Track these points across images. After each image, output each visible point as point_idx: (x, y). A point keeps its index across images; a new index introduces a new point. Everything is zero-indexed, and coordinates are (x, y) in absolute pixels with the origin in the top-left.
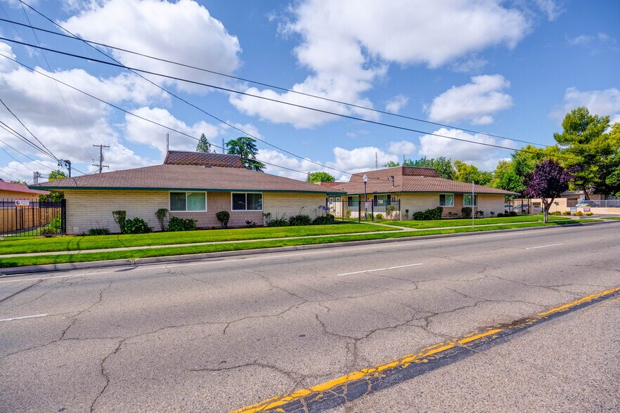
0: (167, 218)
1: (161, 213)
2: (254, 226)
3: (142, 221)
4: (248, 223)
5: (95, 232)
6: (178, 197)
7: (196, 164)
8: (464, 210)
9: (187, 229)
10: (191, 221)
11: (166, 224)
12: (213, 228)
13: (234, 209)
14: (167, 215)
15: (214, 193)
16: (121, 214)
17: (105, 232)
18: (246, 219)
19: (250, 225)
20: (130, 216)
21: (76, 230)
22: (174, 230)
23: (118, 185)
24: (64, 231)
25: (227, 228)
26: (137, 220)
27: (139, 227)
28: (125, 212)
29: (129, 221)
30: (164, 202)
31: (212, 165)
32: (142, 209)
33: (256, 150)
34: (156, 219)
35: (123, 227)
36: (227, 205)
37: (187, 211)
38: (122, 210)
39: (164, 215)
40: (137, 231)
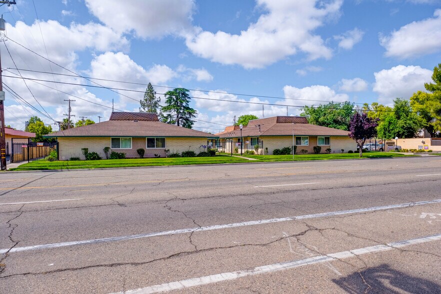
0: (110, 152)
1: (106, 149)
2: (159, 157)
3: (96, 154)
4: (156, 155)
5: (72, 159)
6: (116, 140)
7: (129, 120)
8: (315, 148)
9: (120, 158)
10: (123, 154)
11: (109, 156)
12: (136, 158)
13: (148, 147)
14: (110, 150)
15: (136, 138)
16: (86, 150)
17: (77, 159)
18: (155, 153)
19: (156, 156)
20: (90, 151)
21: (64, 158)
22: (113, 159)
23: (84, 135)
24: (58, 159)
25: (143, 158)
26: (94, 153)
27: (94, 157)
28: (87, 149)
29: (90, 154)
30: (108, 143)
31: (138, 120)
32: (96, 147)
33: (189, 98)
34: (104, 153)
35: (86, 157)
36: (144, 146)
37: (121, 148)
38: (86, 148)
39: (108, 151)
40: (94, 159)
